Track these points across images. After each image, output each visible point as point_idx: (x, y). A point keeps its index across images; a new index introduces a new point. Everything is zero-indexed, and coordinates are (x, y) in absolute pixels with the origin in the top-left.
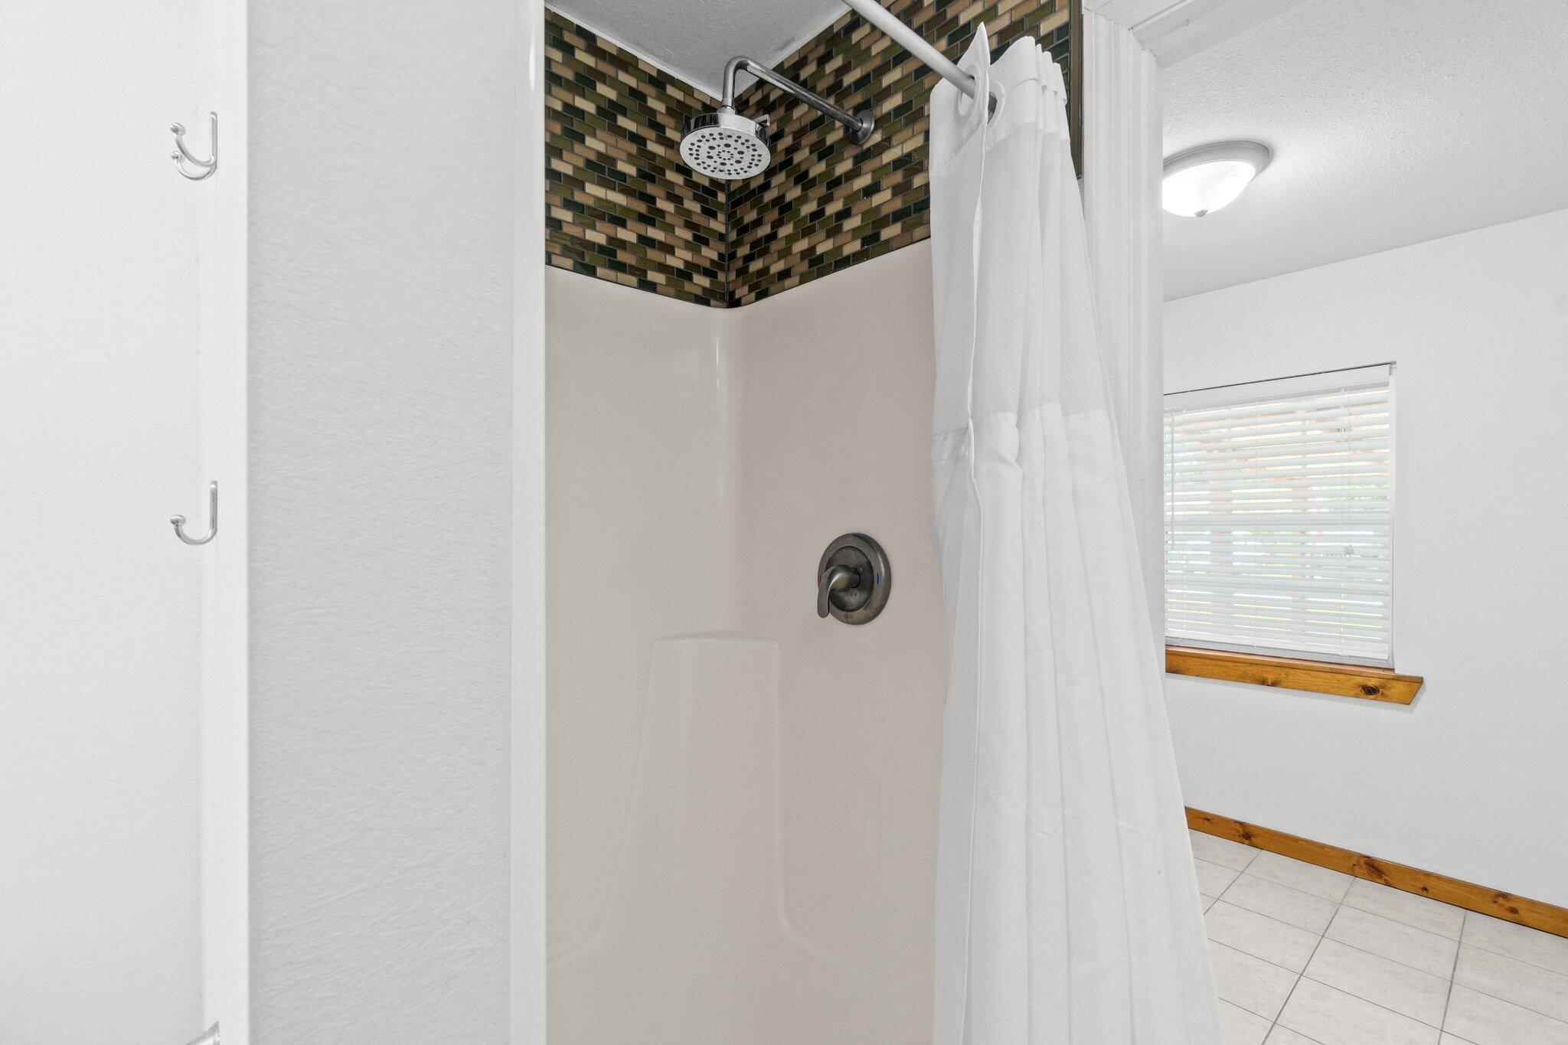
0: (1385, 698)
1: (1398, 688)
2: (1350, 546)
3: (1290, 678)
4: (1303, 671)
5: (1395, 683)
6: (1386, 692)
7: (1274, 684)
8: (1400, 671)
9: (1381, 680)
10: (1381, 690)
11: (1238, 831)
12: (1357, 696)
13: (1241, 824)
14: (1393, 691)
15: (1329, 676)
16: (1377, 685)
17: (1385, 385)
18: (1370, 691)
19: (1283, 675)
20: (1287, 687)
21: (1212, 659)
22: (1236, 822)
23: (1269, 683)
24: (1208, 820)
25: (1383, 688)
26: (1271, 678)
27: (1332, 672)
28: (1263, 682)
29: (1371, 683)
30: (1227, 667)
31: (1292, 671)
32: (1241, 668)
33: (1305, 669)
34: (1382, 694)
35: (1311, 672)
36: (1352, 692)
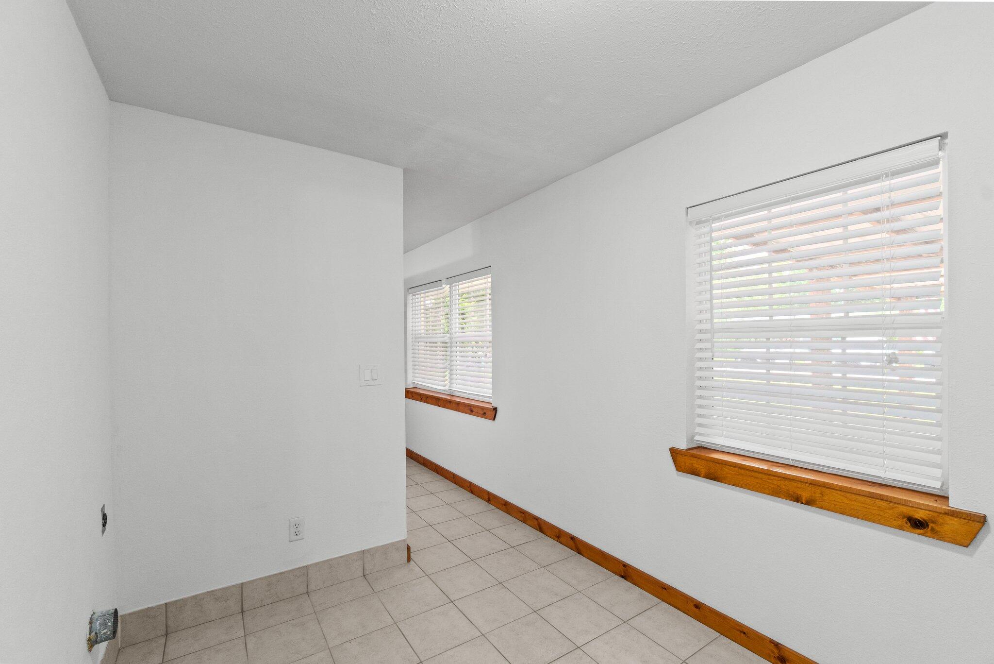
0: (936, 535)
1: (953, 524)
2: (894, 353)
3: (826, 498)
4: (839, 492)
5: (948, 519)
6: (936, 528)
7: (809, 503)
8: (955, 503)
9: (931, 513)
10: (931, 525)
11: (773, 652)
12: (901, 528)
13: (777, 645)
14: (946, 528)
15: (869, 500)
16: (925, 518)
17: (935, 163)
18: (917, 525)
19: (818, 495)
20: (821, 508)
21: (747, 470)
22: (772, 642)
23: (804, 501)
24: (745, 633)
25: (933, 522)
26: (805, 495)
27: (872, 496)
28: (797, 499)
29: (920, 515)
30: (761, 479)
31: (827, 491)
32: (775, 482)
33: (841, 489)
34: (933, 530)
35: (848, 495)
36: (895, 523)
